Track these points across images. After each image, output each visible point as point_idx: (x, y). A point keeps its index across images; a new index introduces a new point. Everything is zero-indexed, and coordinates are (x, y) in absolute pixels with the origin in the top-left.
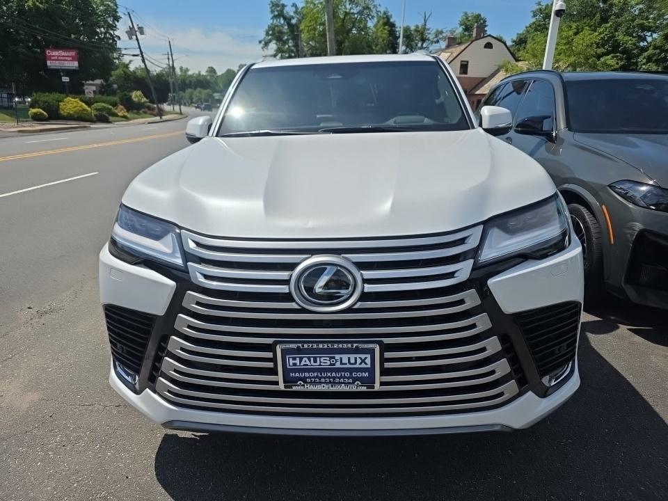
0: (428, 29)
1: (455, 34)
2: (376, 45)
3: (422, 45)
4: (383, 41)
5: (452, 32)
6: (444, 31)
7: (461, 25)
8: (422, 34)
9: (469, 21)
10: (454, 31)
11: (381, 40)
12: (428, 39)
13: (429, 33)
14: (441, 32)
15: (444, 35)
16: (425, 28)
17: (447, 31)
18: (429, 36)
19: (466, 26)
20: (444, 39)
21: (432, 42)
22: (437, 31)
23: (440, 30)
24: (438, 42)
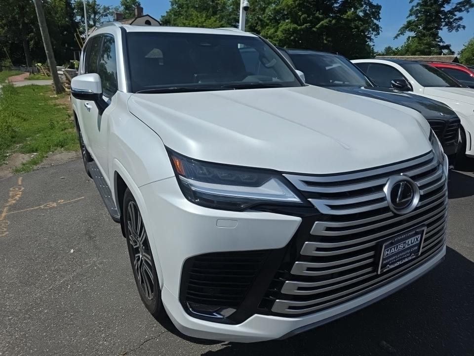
0: (98, 5)
1: (119, 11)
2: (56, 13)
3: (95, 16)
4: (62, 10)
5: (117, 9)
6: (110, 7)
7: (122, 5)
8: (94, 8)
9: (128, 2)
10: (118, 9)
11: (59, 9)
12: (99, 13)
13: (99, 8)
14: (108, 9)
15: (111, 11)
16: (95, 4)
17: (112, 9)
18: (99, 10)
19: (126, 6)
20: (112, 14)
21: (102, 16)
22: (105, 7)
23: (107, 6)
24: (106, 15)
